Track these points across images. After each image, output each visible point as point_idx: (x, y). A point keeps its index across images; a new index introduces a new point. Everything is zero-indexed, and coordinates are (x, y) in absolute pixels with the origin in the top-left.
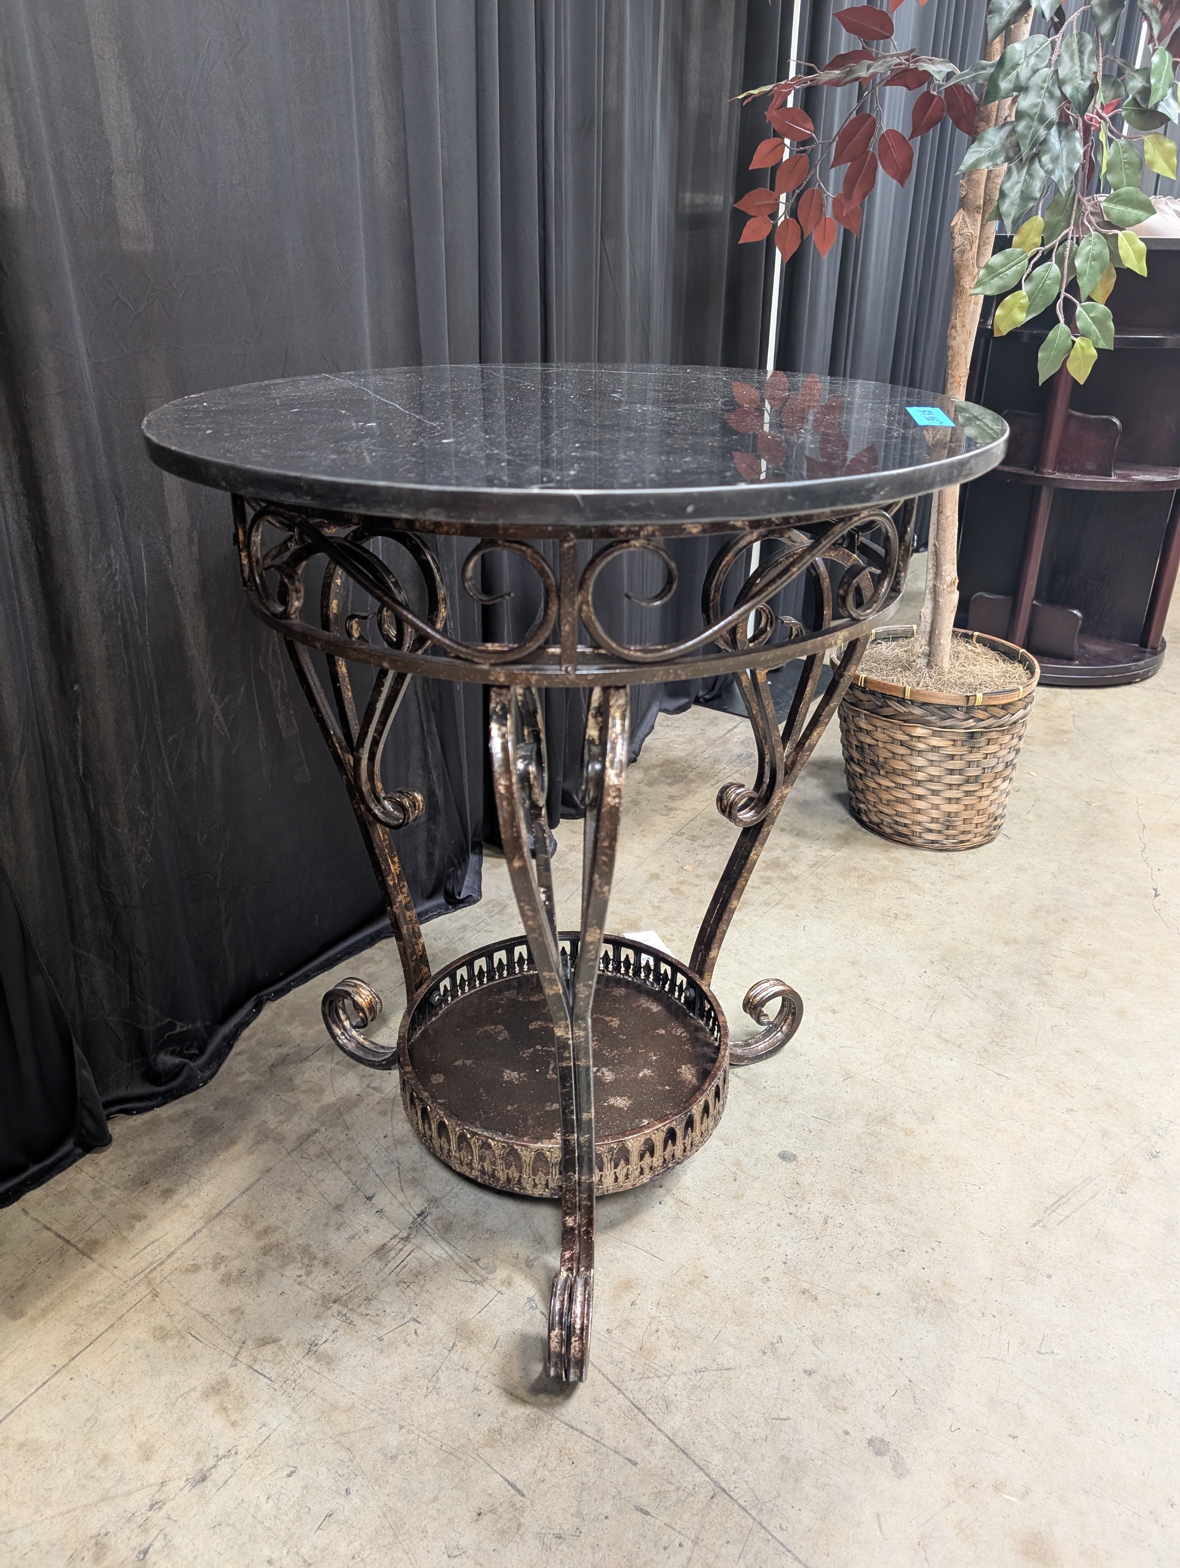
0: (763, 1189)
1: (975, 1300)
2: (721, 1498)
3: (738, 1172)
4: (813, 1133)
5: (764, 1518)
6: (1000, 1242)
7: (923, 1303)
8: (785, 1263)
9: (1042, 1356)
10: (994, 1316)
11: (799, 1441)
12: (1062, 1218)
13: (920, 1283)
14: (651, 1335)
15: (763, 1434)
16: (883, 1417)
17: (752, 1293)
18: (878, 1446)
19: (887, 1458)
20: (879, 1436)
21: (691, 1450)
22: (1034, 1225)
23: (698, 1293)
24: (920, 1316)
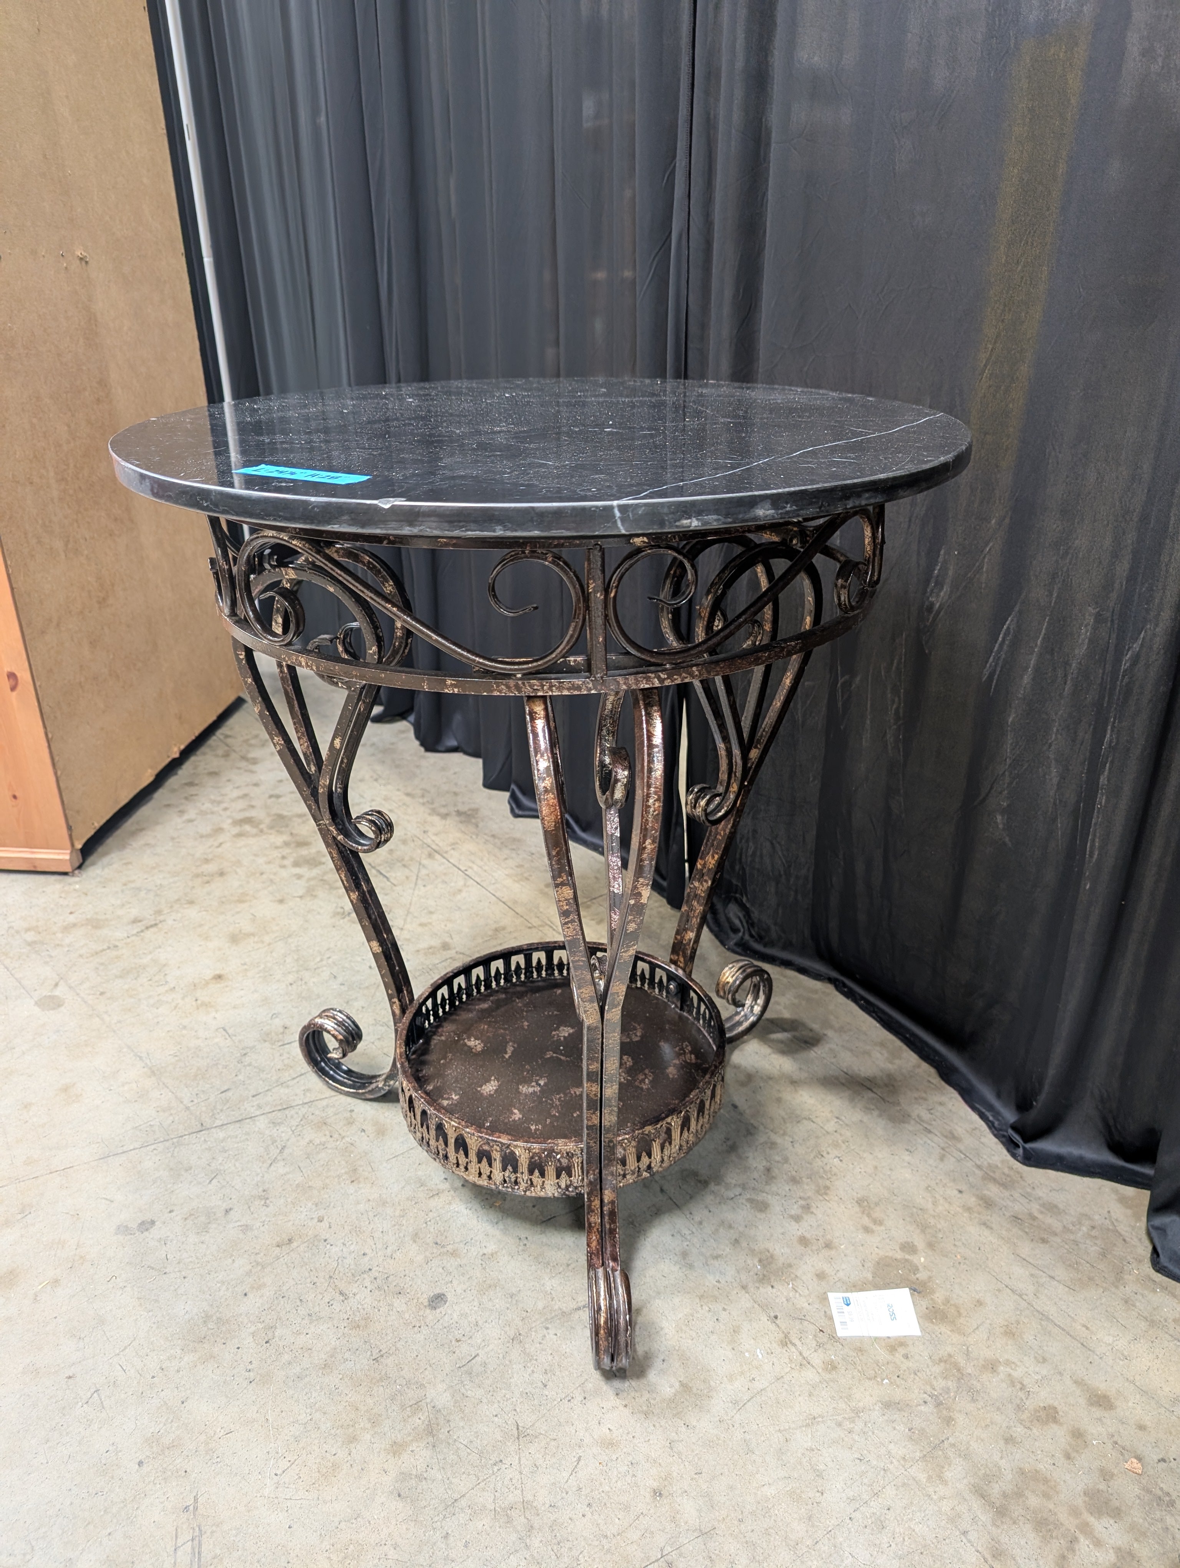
0: (412, 1261)
1: (178, 1371)
2: (199, 1127)
3: (445, 1250)
4: (453, 1342)
5: (167, 1144)
6: (207, 1444)
7: (211, 1325)
8: (325, 1240)
9: (92, 1390)
10: (153, 1377)
11: (191, 1182)
12: (179, 1543)
13: (228, 1336)
14: (330, 1132)
15: (213, 1165)
16: (160, 1240)
17: (317, 1205)
18: (146, 1225)
19: (135, 1226)
20: (152, 1230)
21: (238, 1125)
22: (196, 1499)
23: (343, 1171)
24: (203, 1315)
